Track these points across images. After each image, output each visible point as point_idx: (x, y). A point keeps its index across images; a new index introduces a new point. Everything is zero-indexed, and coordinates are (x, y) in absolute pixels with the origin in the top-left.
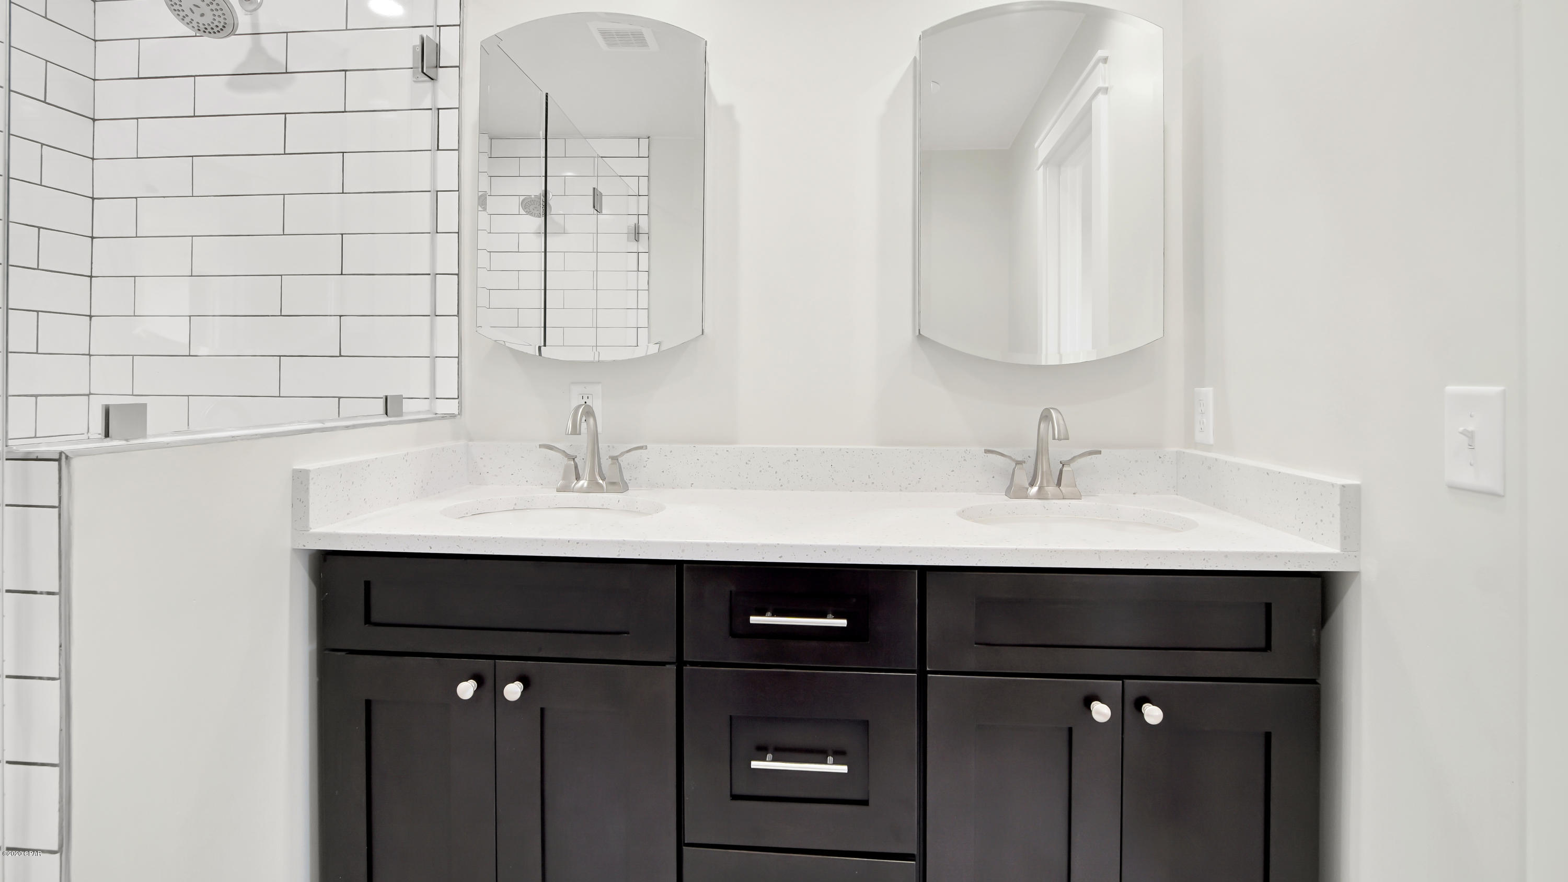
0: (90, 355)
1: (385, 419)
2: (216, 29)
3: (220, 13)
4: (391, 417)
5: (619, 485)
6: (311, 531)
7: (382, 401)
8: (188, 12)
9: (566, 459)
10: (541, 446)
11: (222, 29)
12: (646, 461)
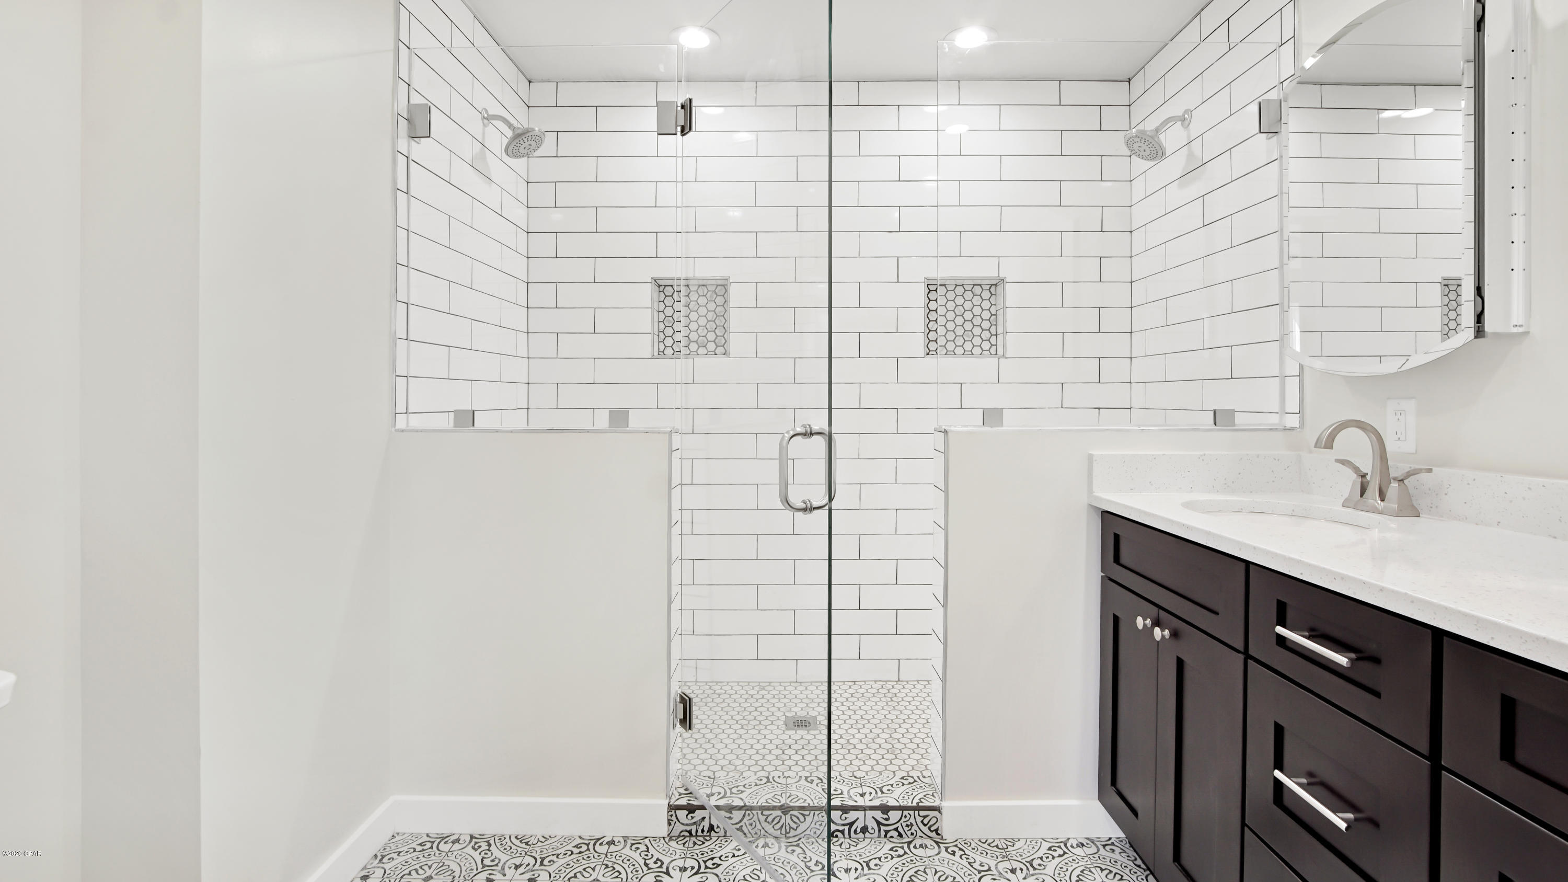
0: (1131, 383)
1: (1214, 427)
2: (1152, 158)
3: (1151, 145)
4: (1219, 426)
5: (1410, 510)
6: (1094, 494)
7: (1212, 413)
8: (1136, 150)
9: (1356, 475)
10: (1337, 461)
11: (1157, 154)
12: (1448, 488)
